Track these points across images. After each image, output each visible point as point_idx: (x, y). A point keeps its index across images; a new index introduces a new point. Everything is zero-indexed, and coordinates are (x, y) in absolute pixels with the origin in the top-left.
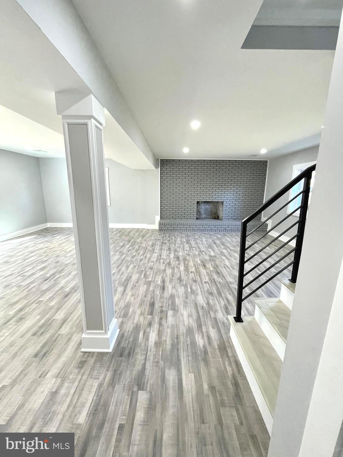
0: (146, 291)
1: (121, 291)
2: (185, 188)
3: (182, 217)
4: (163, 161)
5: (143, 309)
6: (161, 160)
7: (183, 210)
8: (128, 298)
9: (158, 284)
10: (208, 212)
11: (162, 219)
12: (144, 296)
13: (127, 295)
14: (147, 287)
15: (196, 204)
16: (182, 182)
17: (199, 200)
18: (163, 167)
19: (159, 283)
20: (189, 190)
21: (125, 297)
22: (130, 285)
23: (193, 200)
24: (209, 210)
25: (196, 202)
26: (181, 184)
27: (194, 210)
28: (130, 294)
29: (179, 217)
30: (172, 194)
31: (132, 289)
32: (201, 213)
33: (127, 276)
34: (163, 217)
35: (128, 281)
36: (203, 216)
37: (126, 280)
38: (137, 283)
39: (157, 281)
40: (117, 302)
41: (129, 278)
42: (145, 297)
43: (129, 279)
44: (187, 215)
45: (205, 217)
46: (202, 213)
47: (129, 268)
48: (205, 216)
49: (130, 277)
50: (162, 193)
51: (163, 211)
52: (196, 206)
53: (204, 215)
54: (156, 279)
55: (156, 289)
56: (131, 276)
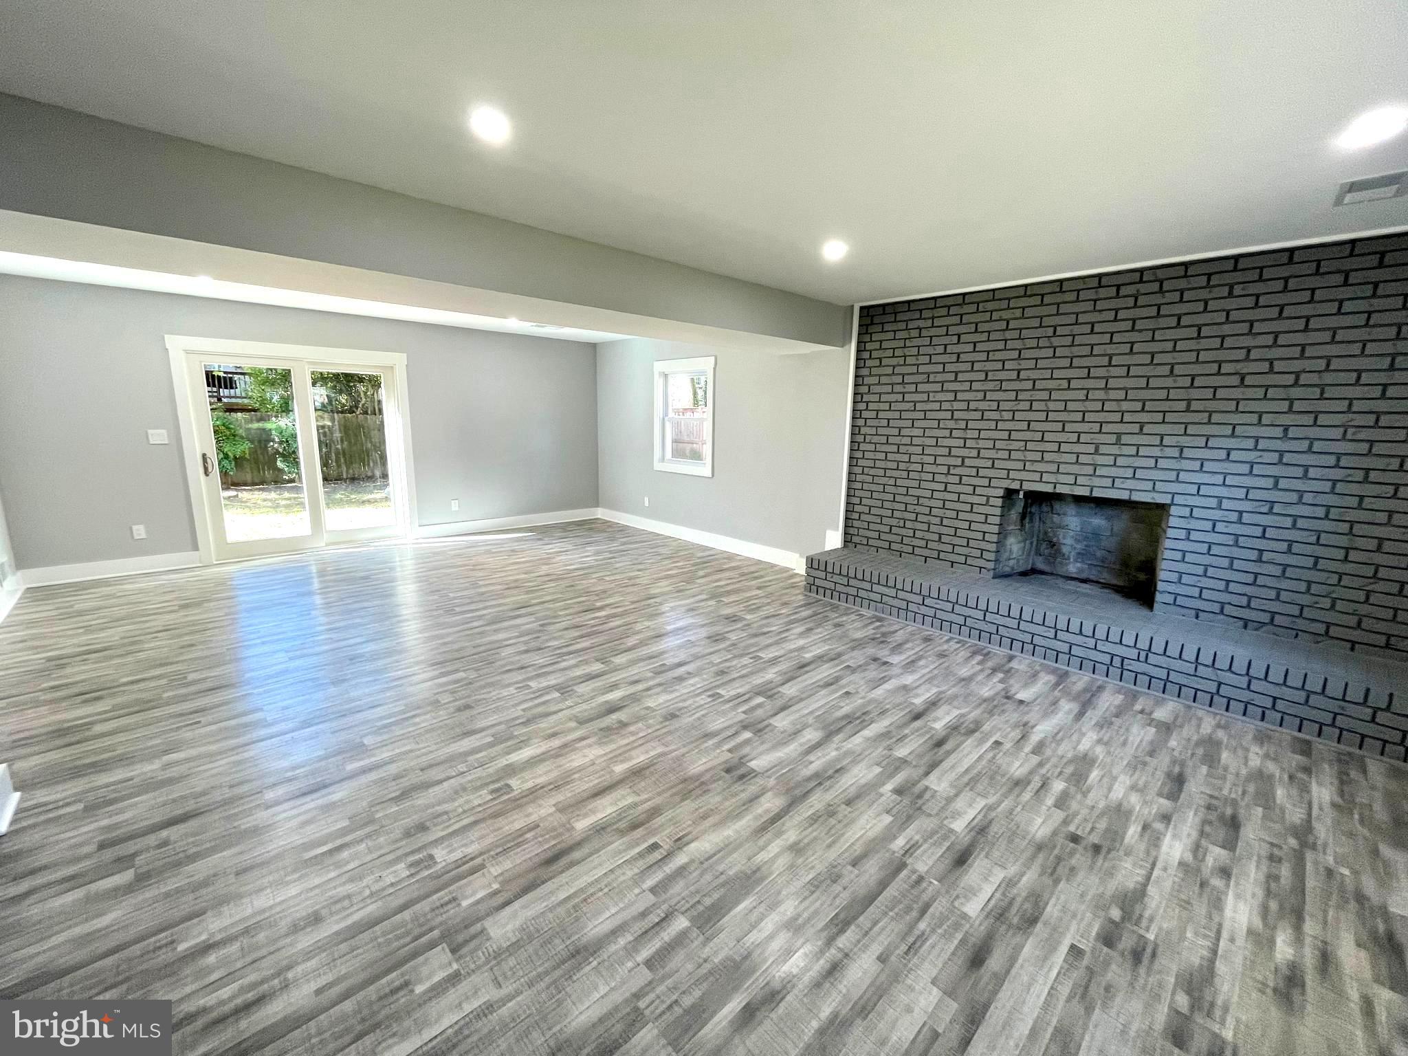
0: (874, 840)
1: (767, 811)
2: (951, 424)
3: (926, 552)
4: (872, 312)
5: (812, 909)
6: (862, 308)
7: (937, 520)
8: (775, 847)
9: (952, 831)
10: (1099, 554)
11: (850, 544)
12: (848, 860)
13: (779, 834)
14: (889, 828)
15: (999, 502)
16: (940, 397)
17: (1015, 486)
18: (867, 338)
19: (959, 825)
20: (970, 434)
21: (761, 842)
22: (817, 802)
23: (986, 482)
24: (1110, 543)
25: (1001, 493)
26: (936, 406)
27: (985, 528)
28: (791, 836)
29: (917, 551)
30: (895, 448)
31: (814, 819)
32: (1059, 551)
33: (830, 764)
34: (855, 539)
35: (820, 784)
36: (1073, 568)
37: (816, 775)
38: (849, 803)
39: (956, 815)
40: (719, 851)
41: (830, 772)
42: (854, 863)
43: (830, 777)
44: (950, 548)
45: (1084, 576)
46: (1065, 550)
47: (861, 733)
48: (1081, 571)
49: (837, 771)
50: (859, 443)
51: (856, 516)
52: (998, 511)
53: (1076, 561)
54: (959, 804)
55: (925, 846)
56: (841, 768)
